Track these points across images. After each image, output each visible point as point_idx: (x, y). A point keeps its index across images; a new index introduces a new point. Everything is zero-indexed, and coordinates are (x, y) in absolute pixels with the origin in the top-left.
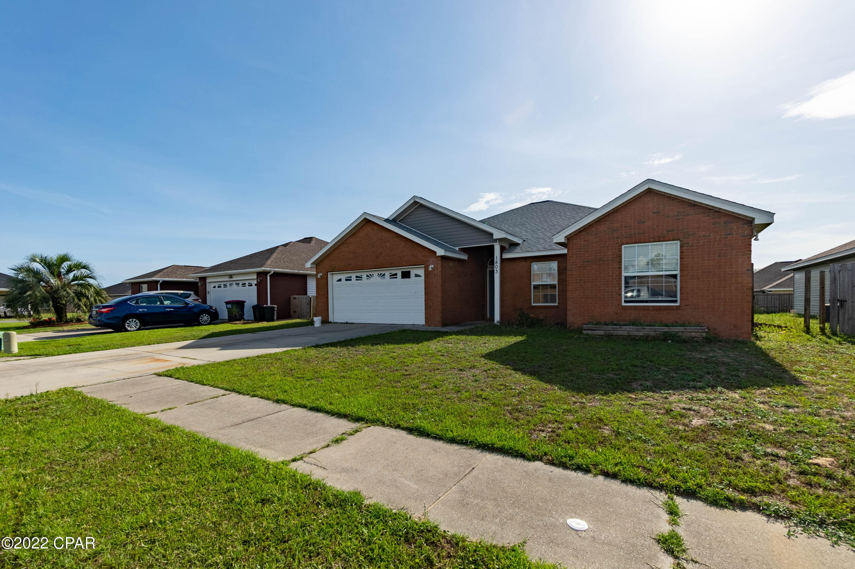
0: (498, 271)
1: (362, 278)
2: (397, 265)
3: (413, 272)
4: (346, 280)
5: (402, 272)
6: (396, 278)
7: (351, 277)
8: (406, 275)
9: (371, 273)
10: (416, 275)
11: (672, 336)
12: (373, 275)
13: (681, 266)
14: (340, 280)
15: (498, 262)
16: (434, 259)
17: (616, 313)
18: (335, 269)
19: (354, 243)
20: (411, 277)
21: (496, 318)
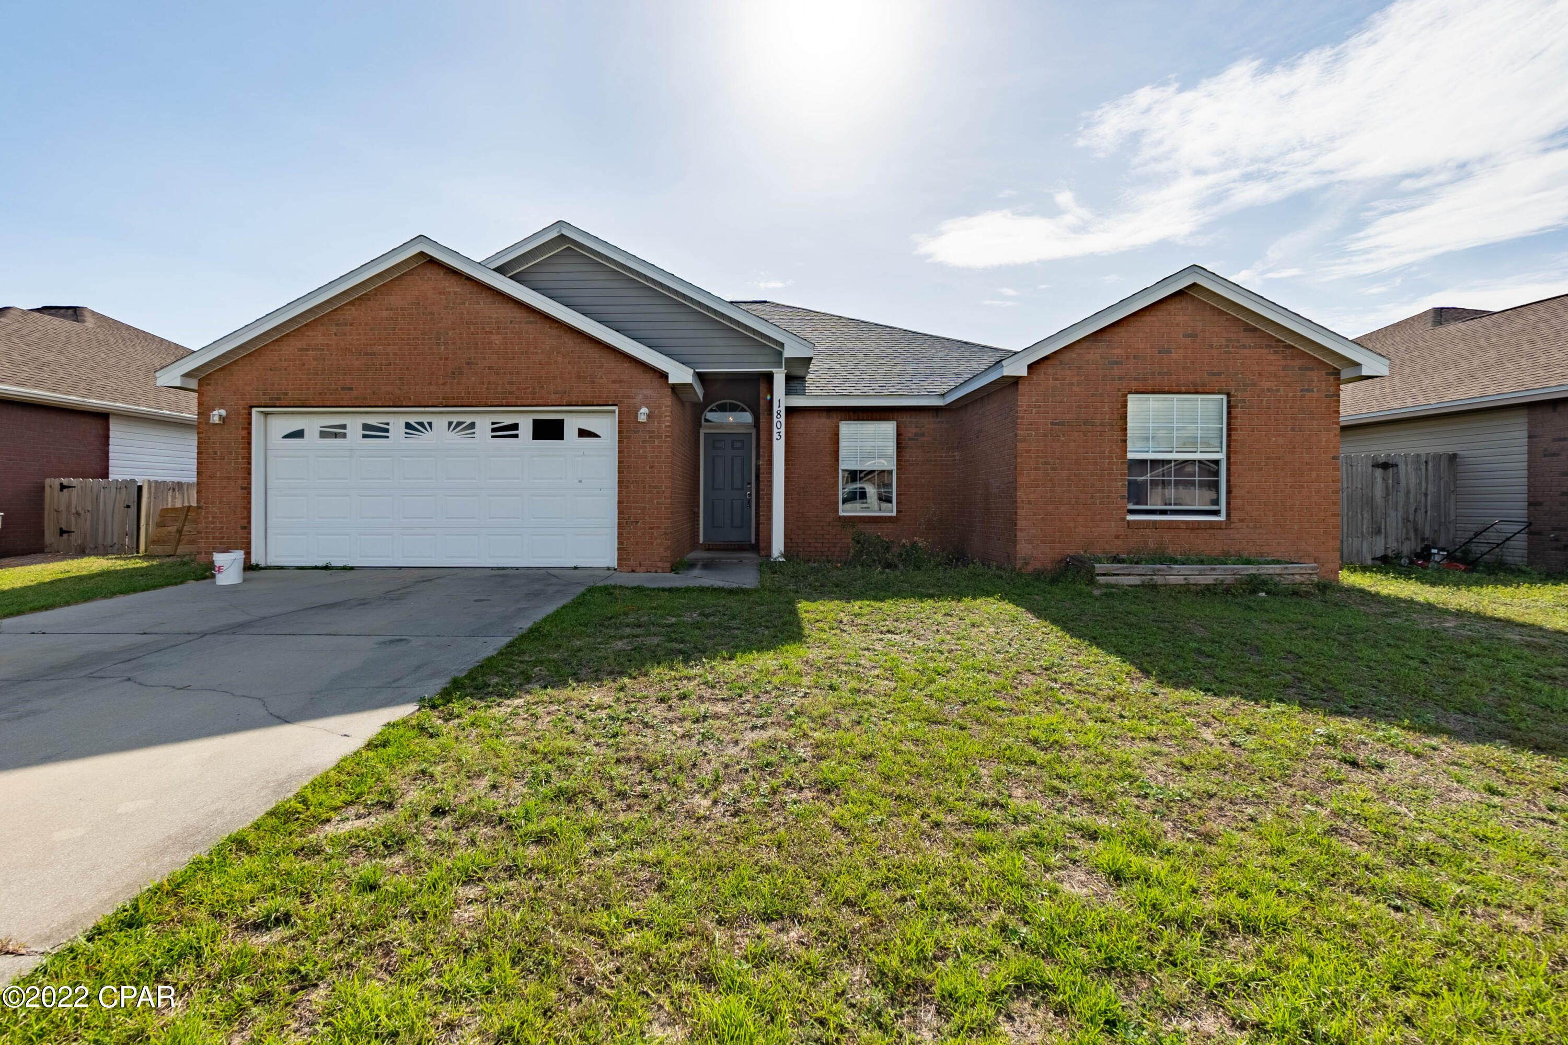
0: (782, 434)
1: (387, 431)
2: (528, 402)
3: (572, 425)
4: (323, 435)
5: (535, 422)
6: (516, 436)
7: (344, 427)
8: (549, 430)
9: (425, 419)
10: (583, 433)
11: (1264, 583)
12: (430, 424)
13: (1228, 446)
14: (299, 434)
15: (783, 414)
16: (648, 392)
17: (1117, 537)
18: (279, 399)
19: (366, 324)
20: (562, 438)
21: (776, 546)
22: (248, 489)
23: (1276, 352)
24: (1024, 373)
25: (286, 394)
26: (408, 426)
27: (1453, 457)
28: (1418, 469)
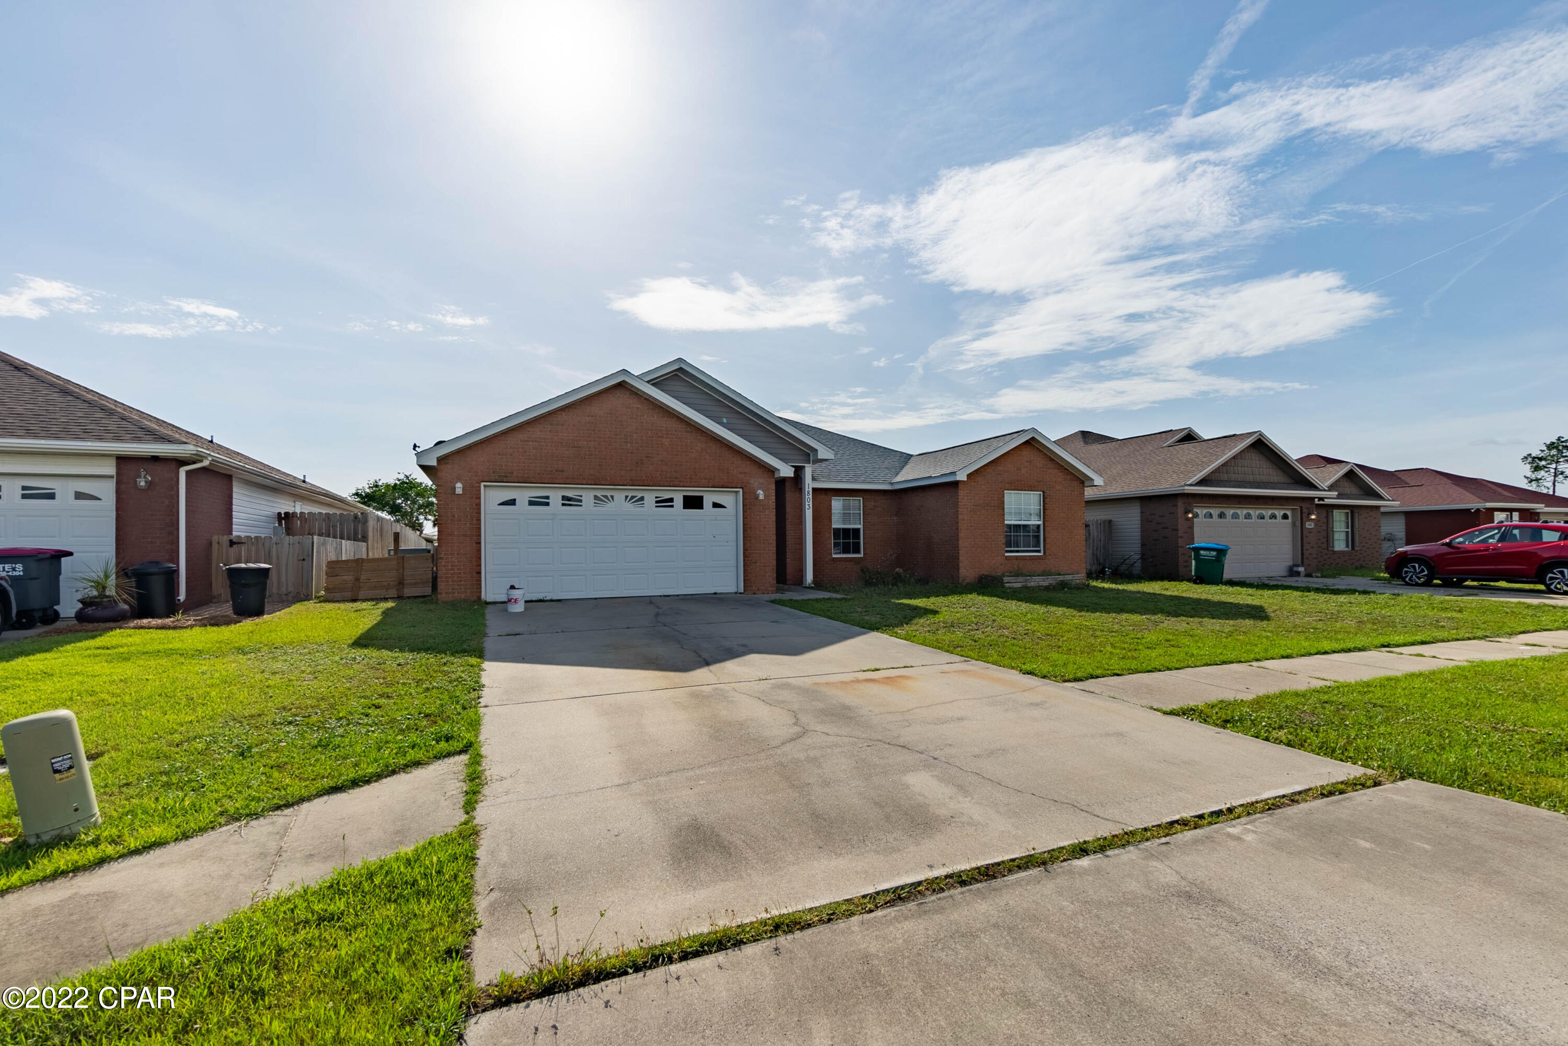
0: (811, 506)
1: (580, 501)
2: (682, 484)
3: (709, 499)
4: (531, 503)
5: (684, 497)
6: (672, 506)
7: (548, 498)
8: (693, 503)
9: (609, 494)
10: (716, 505)
11: (1066, 584)
12: (612, 497)
13: (1044, 518)
14: (512, 502)
15: (811, 493)
16: (761, 480)
17: (1001, 564)
18: (506, 477)
19: (573, 425)
20: (702, 508)
21: (809, 577)
22: (479, 543)
23: (1061, 472)
24: (965, 479)
25: (512, 473)
26: (596, 497)
27: (1110, 521)
28: (1097, 528)
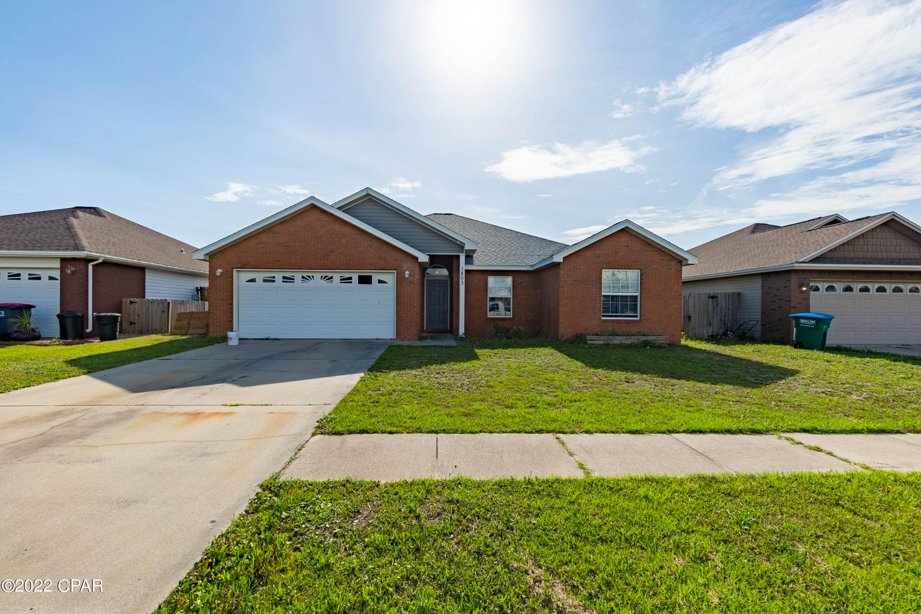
0: (464, 282)
1: (293, 279)
2: (358, 268)
3: (375, 278)
4: (265, 281)
5: (359, 276)
6: (351, 282)
7: (274, 277)
8: (365, 280)
9: (311, 275)
10: (380, 282)
11: (649, 343)
12: (313, 277)
13: (641, 290)
14: (253, 280)
15: (464, 273)
16: (409, 265)
17: (598, 326)
18: (246, 265)
19: (286, 233)
20: (371, 283)
21: (462, 330)
22: (232, 304)
23: (658, 254)
24: (562, 261)
25: (250, 263)
26: (303, 277)
27: (739, 294)
28: (725, 299)
